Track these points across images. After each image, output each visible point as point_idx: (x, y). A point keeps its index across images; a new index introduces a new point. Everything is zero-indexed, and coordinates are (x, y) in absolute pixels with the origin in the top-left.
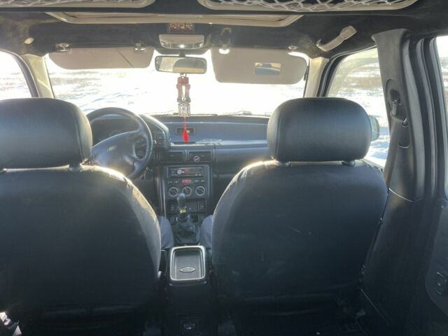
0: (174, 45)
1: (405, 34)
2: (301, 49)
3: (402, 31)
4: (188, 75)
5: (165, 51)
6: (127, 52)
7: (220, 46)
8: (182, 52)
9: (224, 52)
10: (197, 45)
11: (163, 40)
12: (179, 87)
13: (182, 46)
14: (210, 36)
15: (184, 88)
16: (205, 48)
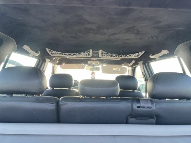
0: (92, 64)
2: (125, 65)
4: (95, 71)
5: (89, 65)
6: (79, 65)
7: (104, 64)
8: (93, 66)
10: (98, 64)
11: (89, 62)
12: (92, 74)
13: (94, 64)
14: (101, 62)
15: (93, 75)
16: (100, 64)
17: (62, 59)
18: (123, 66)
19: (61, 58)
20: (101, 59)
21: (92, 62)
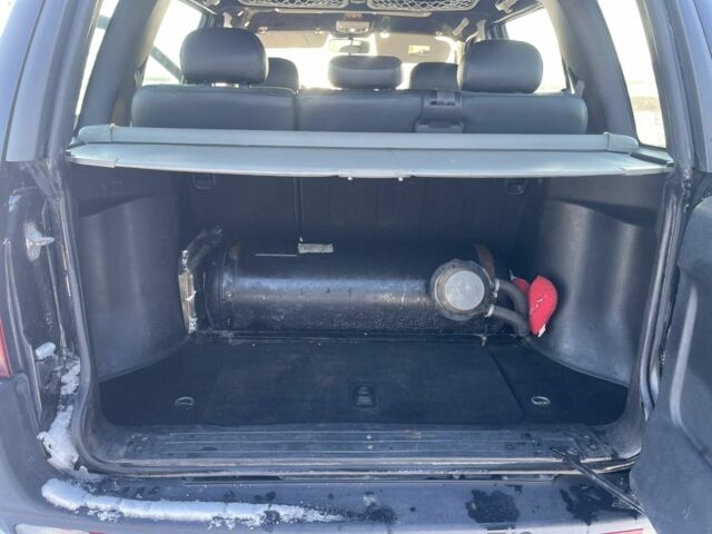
0: (347, 30)
1: (486, 24)
2: (445, 34)
3: (484, 21)
5: (340, 35)
6: (308, 34)
7: (381, 31)
8: (351, 36)
9: (385, 35)
10: (364, 30)
11: (339, 25)
13: (352, 30)
14: (373, 23)
16: (370, 32)
17: (260, 14)
18: (440, 38)
19: (257, 11)
20: (374, 13)
21: (348, 24)
